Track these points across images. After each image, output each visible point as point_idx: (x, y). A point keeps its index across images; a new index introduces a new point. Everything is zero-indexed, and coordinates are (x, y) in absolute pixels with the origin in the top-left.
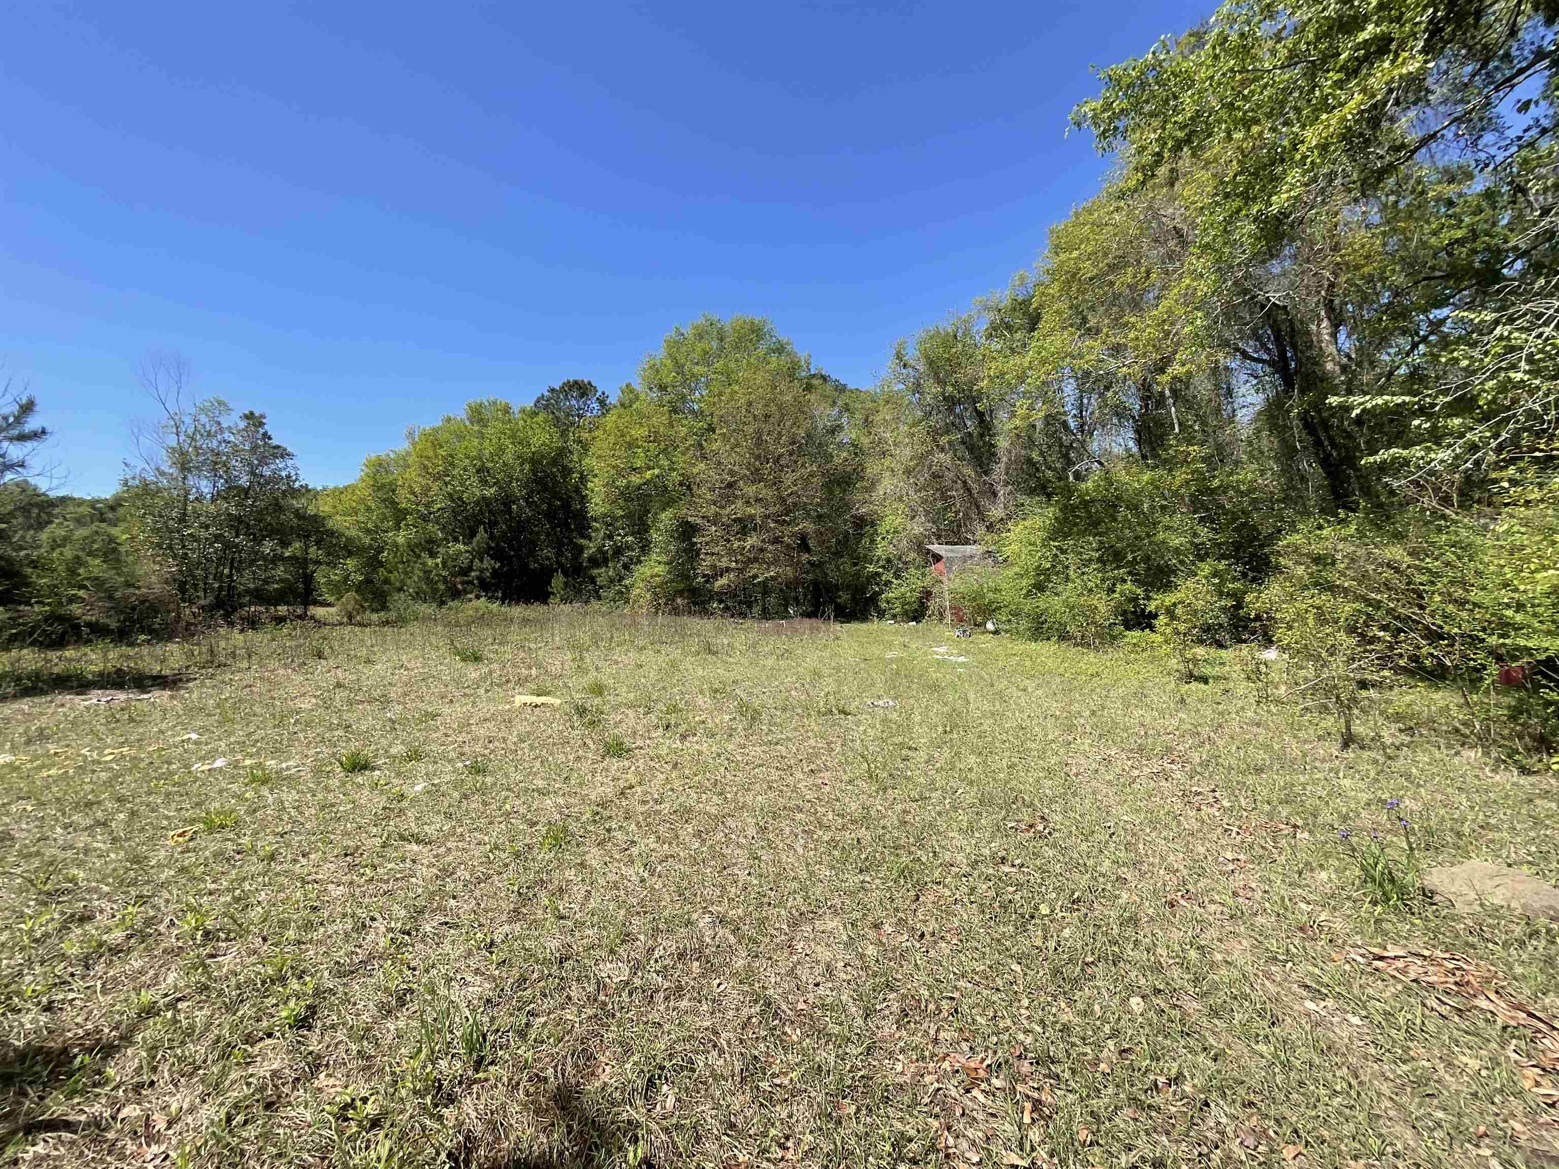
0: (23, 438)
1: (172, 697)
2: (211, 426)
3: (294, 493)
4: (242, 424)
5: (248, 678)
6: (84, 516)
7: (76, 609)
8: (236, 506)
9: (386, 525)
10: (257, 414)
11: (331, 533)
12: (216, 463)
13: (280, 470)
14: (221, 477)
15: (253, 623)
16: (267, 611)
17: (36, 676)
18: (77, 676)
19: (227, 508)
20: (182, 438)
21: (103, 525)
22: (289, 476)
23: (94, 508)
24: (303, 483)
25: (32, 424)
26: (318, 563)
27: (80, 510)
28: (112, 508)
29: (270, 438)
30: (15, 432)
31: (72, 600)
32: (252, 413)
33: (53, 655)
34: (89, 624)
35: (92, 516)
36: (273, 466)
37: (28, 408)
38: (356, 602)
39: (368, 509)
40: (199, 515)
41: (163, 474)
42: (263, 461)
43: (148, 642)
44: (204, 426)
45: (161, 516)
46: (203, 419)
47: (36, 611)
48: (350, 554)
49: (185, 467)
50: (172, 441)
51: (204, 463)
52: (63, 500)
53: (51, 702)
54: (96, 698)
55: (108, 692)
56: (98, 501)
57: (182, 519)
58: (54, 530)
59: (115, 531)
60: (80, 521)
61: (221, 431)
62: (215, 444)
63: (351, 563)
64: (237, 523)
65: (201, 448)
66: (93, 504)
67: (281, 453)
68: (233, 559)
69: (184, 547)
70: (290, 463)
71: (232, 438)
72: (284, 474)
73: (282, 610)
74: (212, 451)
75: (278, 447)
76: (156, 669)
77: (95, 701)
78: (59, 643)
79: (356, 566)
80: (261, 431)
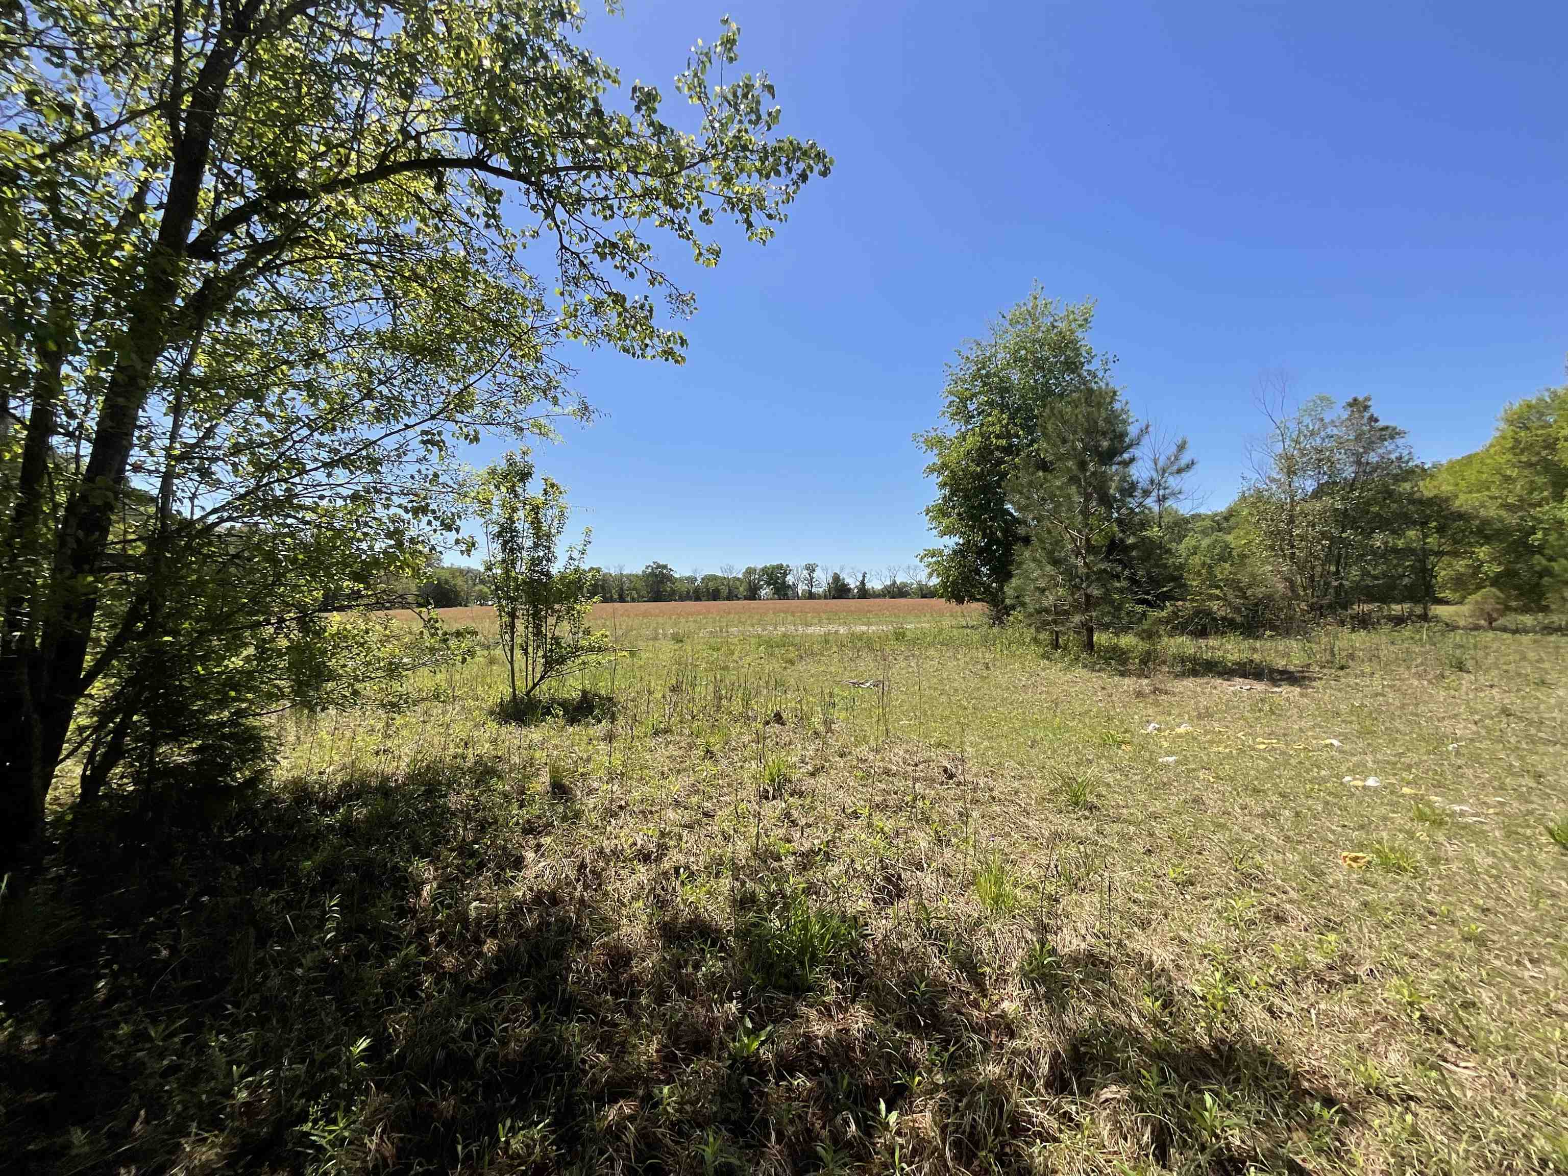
0: (1179, 471)
1: (1302, 695)
2: (1314, 425)
3: (1409, 474)
4: (1345, 415)
5: (1377, 684)
6: (1206, 528)
7: (1215, 606)
8: (1343, 499)
9: (1536, 496)
10: (1361, 399)
11: (1460, 516)
12: (1320, 460)
13: (1390, 452)
14: (1325, 473)
15: (1363, 622)
16: (1380, 609)
17: (1194, 660)
18: (1221, 662)
19: (1333, 504)
20: (1287, 443)
21: (1220, 534)
22: (1400, 458)
23: (1214, 521)
24: (1418, 462)
25: (1184, 460)
26: (1440, 554)
27: (1205, 523)
28: (1226, 519)
29: (1376, 421)
30: (1175, 468)
31: (1211, 597)
32: (1355, 400)
33: (1202, 642)
34: (1224, 619)
35: (1212, 528)
36: (1380, 451)
37: (1181, 447)
38: (1498, 600)
39: (1507, 479)
40: (1307, 514)
41: (1273, 480)
42: (1369, 447)
43: (1272, 636)
44: (1307, 426)
45: (1272, 520)
46: (1307, 420)
47: (1186, 606)
48: (1488, 539)
49: (1291, 472)
50: (1279, 448)
51: (1308, 463)
52: (1194, 517)
53: (1207, 683)
54: (1239, 685)
55: (1247, 681)
56: (1216, 515)
57: (1291, 520)
58: (1189, 542)
59: (1229, 538)
60: (1205, 533)
61: (1325, 427)
62: (1319, 441)
63: (1483, 552)
64: (1344, 519)
65: (1305, 449)
66: (1212, 518)
67: (1390, 433)
68: (1340, 555)
69: (1293, 547)
70: (1400, 441)
71: (1335, 431)
72: (1393, 456)
73: (1397, 609)
74: (1316, 449)
75: (1386, 428)
76: (1281, 663)
77: (1238, 687)
78: (1202, 633)
79: (1490, 554)
80: (1367, 415)
